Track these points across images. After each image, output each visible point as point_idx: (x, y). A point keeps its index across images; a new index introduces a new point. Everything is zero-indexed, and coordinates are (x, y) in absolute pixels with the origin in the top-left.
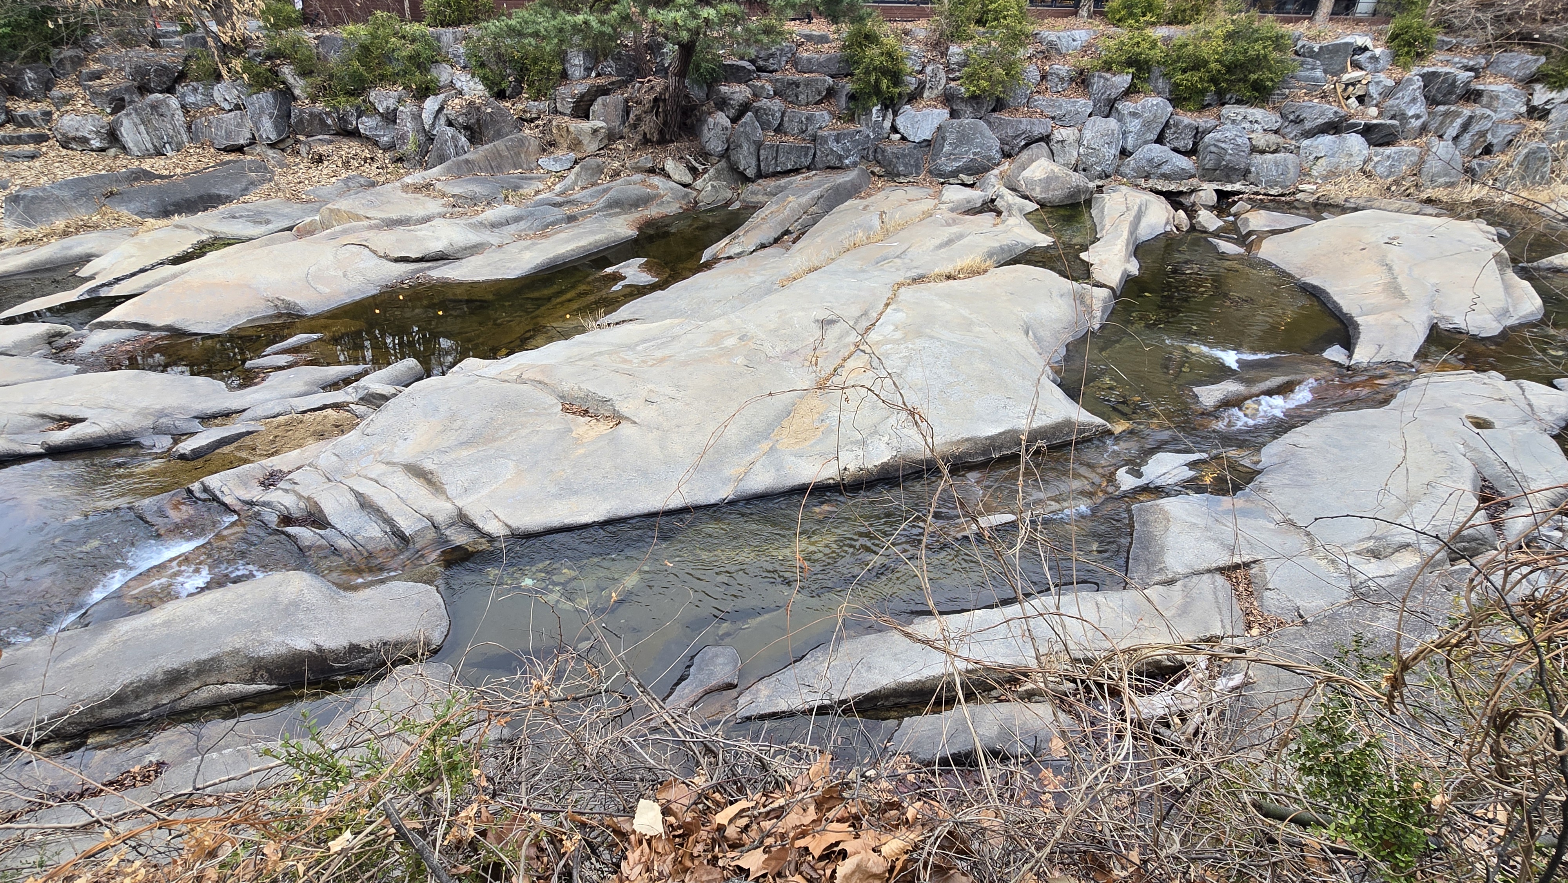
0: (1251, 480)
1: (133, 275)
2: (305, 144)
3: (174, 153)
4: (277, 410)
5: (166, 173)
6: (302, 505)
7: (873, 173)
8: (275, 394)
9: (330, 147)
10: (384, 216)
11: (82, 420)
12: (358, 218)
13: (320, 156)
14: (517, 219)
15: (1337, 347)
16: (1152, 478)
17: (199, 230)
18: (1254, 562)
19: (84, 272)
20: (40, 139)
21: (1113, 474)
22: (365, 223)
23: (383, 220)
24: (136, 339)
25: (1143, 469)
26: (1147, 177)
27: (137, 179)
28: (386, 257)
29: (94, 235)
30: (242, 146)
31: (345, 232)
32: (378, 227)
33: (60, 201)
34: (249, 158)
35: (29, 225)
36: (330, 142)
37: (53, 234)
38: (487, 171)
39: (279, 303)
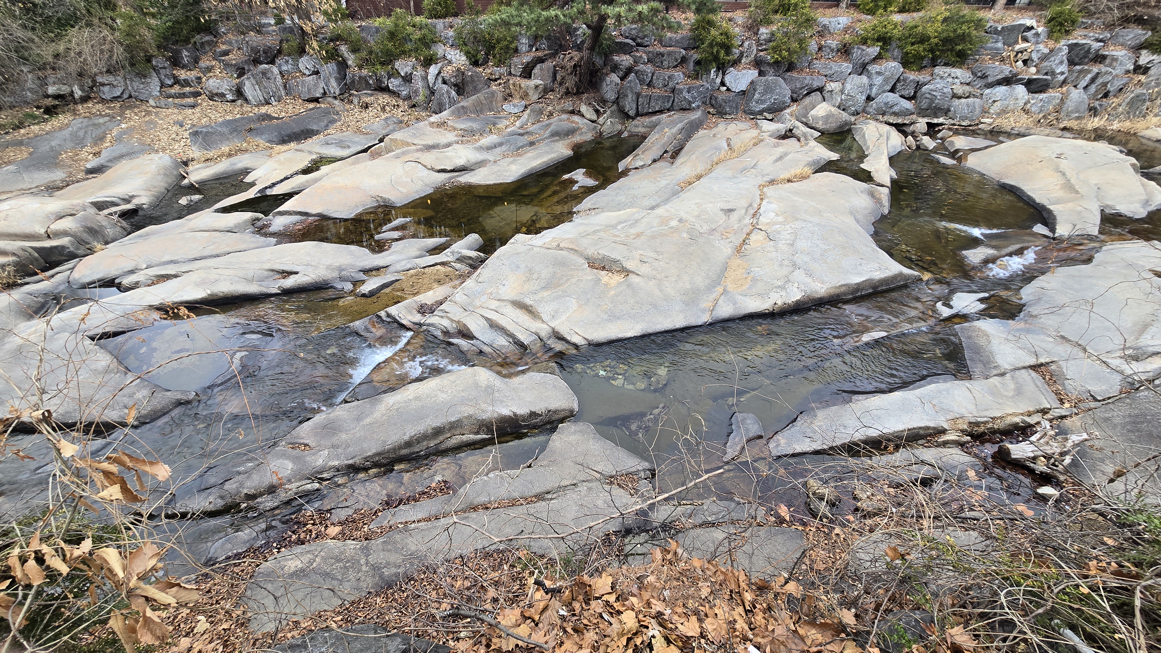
0: (1020, 311)
1: (282, 181)
2: (356, 96)
3: (277, 103)
4: (409, 266)
5: (276, 116)
6: (454, 325)
7: (709, 112)
8: (403, 257)
9: (372, 98)
10: (424, 143)
11: (296, 273)
12: (408, 144)
13: (367, 104)
14: (501, 144)
15: (1039, 225)
16: (960, 308)
17: (310, 152)
18: (1052, 362)
19: (248, 179)
20: (196, 94)
21: (934, 306)
22: (413, 147)
23: (424, 145)
24: (302, 222)
25: (952, 303)
26: (883, 114)
27: (263, 120)
28: (432, 169)
29: (247, 156)
30: (318, 98)
31: (404, 153)
32: (421, 150)
33: (222, 134)
34: (322, 106)
35: (207, 150)
36: (372, 95)
37: (222, 155)
38: (474, 113)
39: (379, 199)
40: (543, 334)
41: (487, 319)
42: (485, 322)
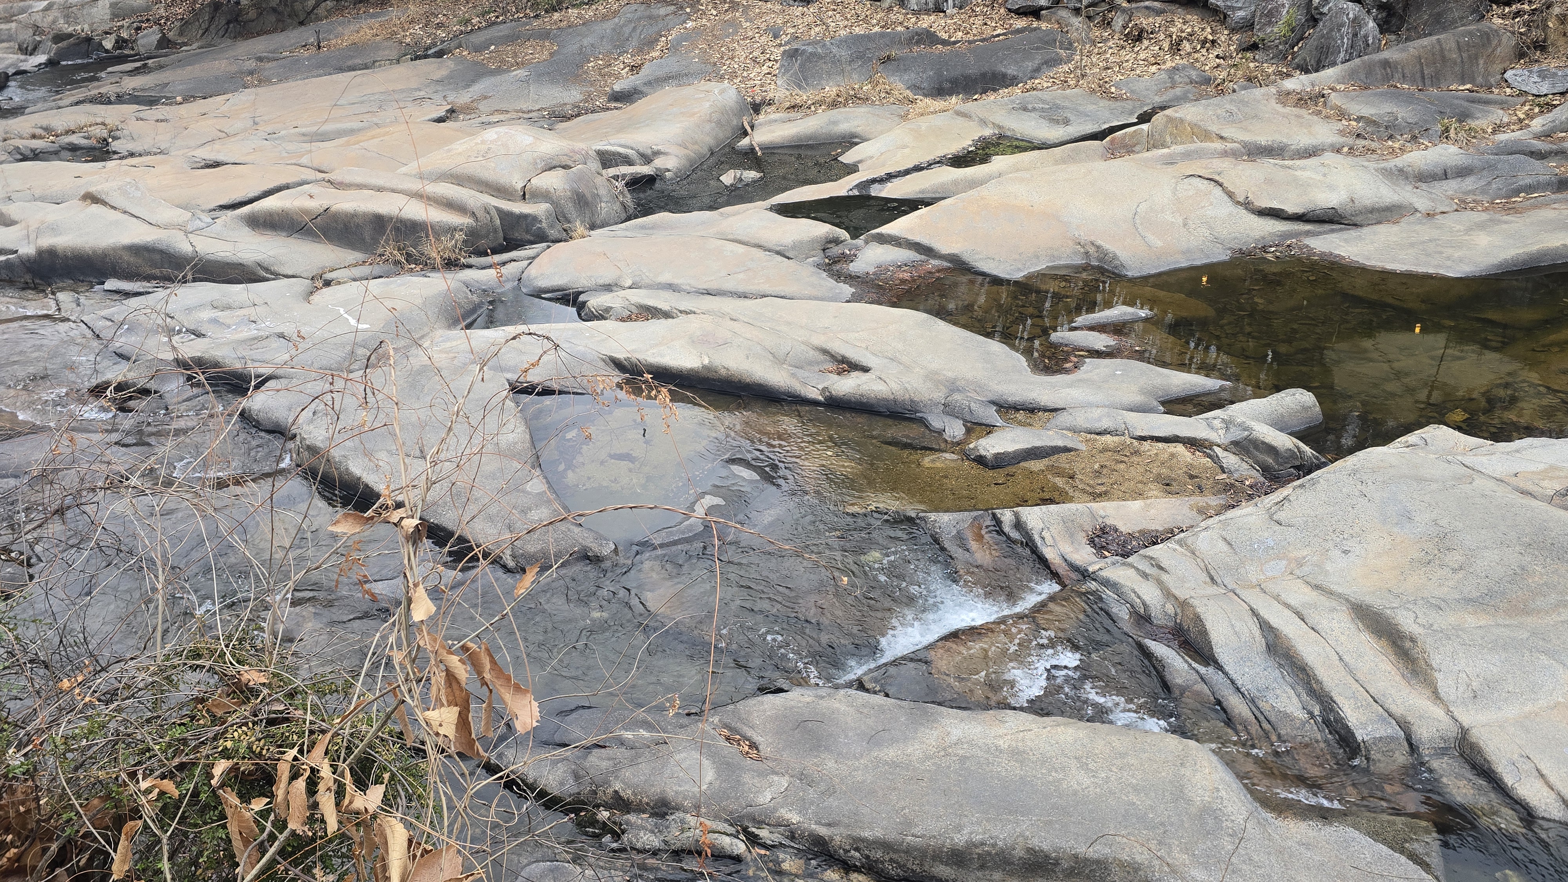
1: (907, 172)
2: (1124, 11)
3: (955, 11)
4: (1105, 424)
5: (945, 36)
6: (1170, 609)
8: (1099, 398)
9: (1159, 19)
10: (1247, 137)
11: (865, 370)
12: (1206, 135)
13: (1142, 31)
14: (1463, 172)
17: (983, 122)
19: (847, 158)
22: (1218, 145)
23: (1245, 145)
24: (913, 265)
27: (918, 43)
28: (1247, 205)
29: (863, 110)
30: (1042, 8)
31: (1187, 156)
32: (1234, 154)
33: (836, 62)
34: (1044, 26)
35: (800, 87)
36: (1159, 12)
37: (820, 103)
38: (1413, 82)
39: (1092, 250)
40: (1424, 733)
41: (1265, 627)
42: (1257, 632)
